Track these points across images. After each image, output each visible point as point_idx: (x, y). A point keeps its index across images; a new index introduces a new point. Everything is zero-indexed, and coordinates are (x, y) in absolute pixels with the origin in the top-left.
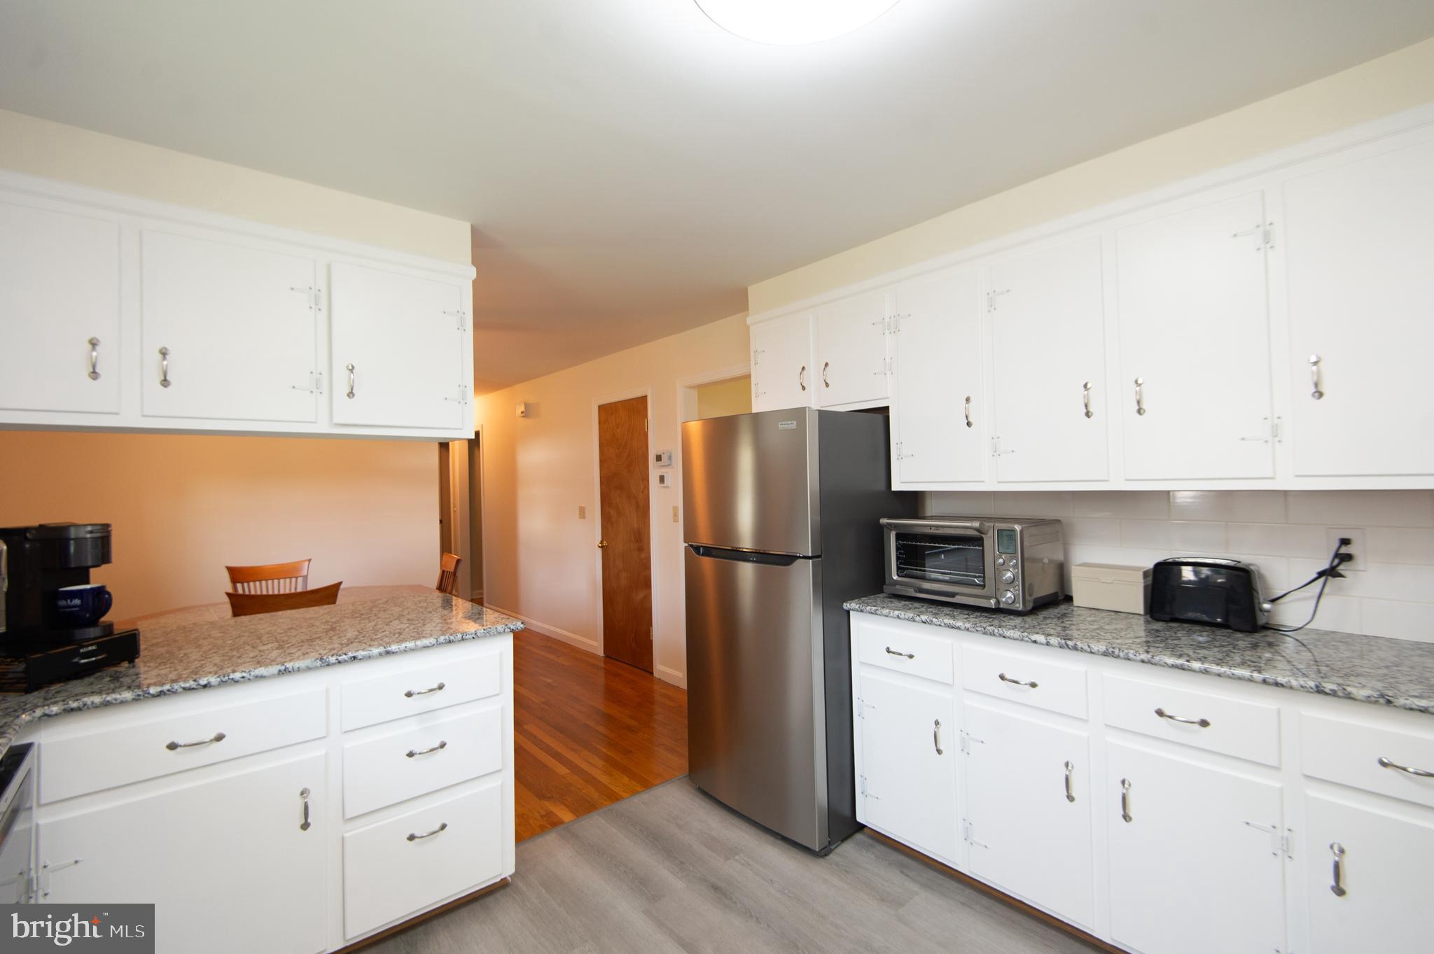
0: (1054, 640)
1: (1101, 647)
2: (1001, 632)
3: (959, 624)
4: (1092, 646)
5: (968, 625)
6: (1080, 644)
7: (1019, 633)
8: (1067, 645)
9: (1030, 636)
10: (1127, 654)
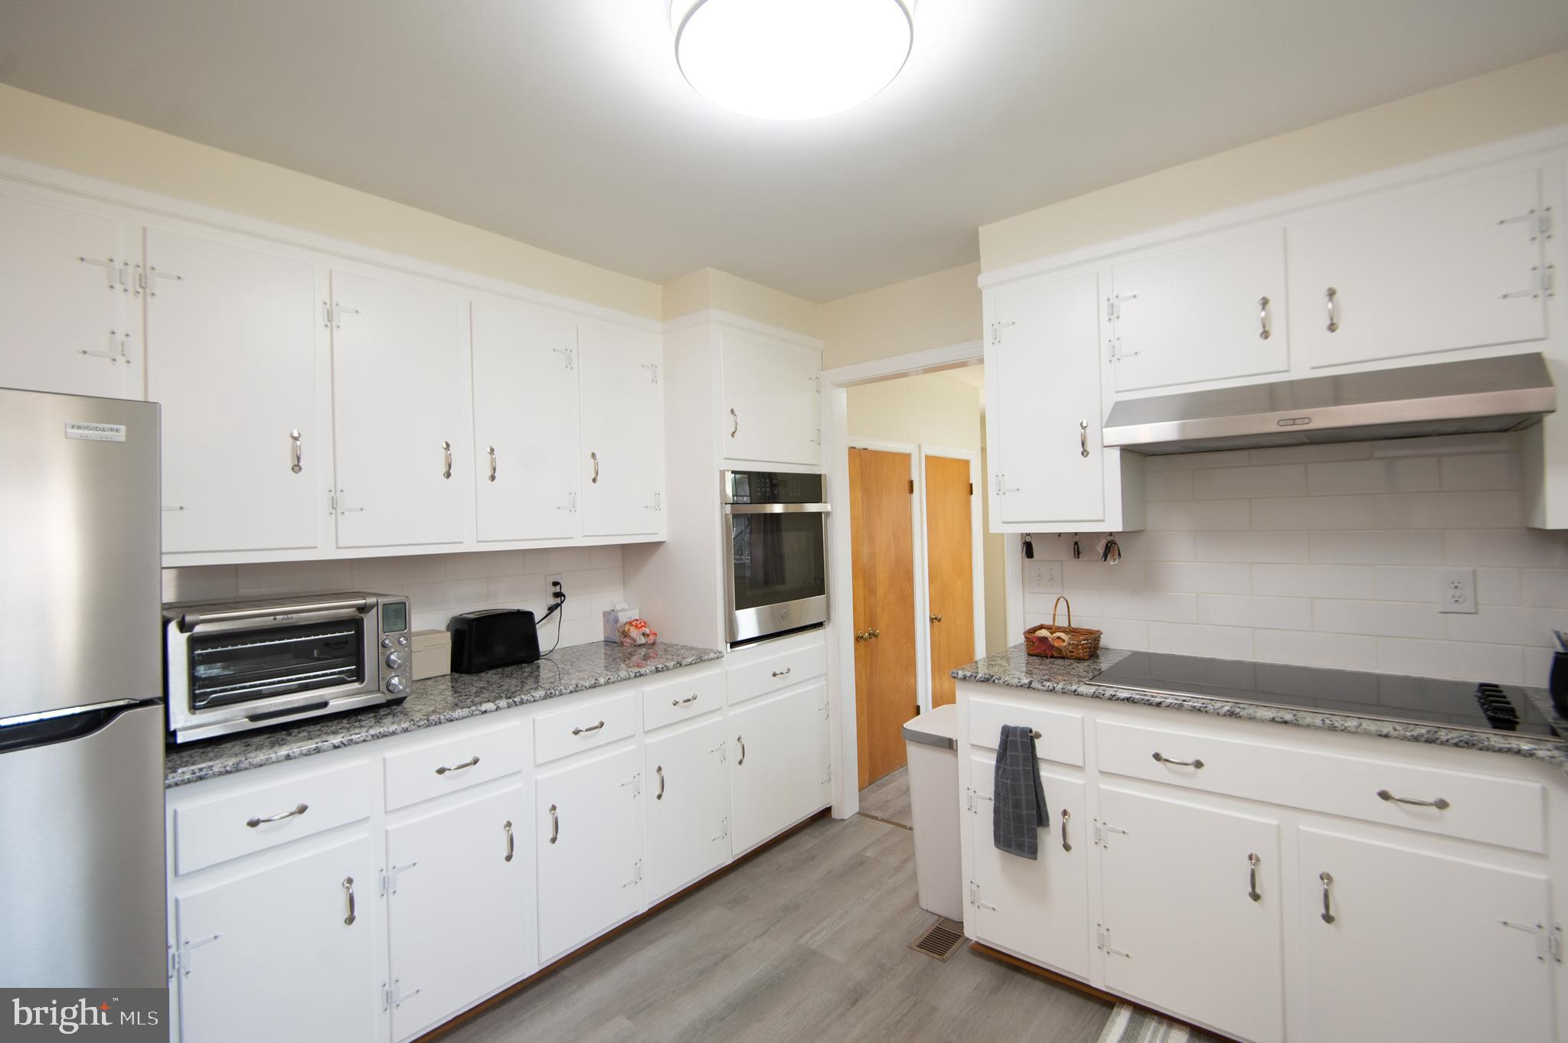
0: (503, 703)
1: (541, 693)
2: (448, 716)
3: (392, 728)
4: (534, 694)
5: (405, 725)
6: (525, 698)
7: (468, 710)
8: (515, 702)
9: (479, 708)
10: (561, 690)
